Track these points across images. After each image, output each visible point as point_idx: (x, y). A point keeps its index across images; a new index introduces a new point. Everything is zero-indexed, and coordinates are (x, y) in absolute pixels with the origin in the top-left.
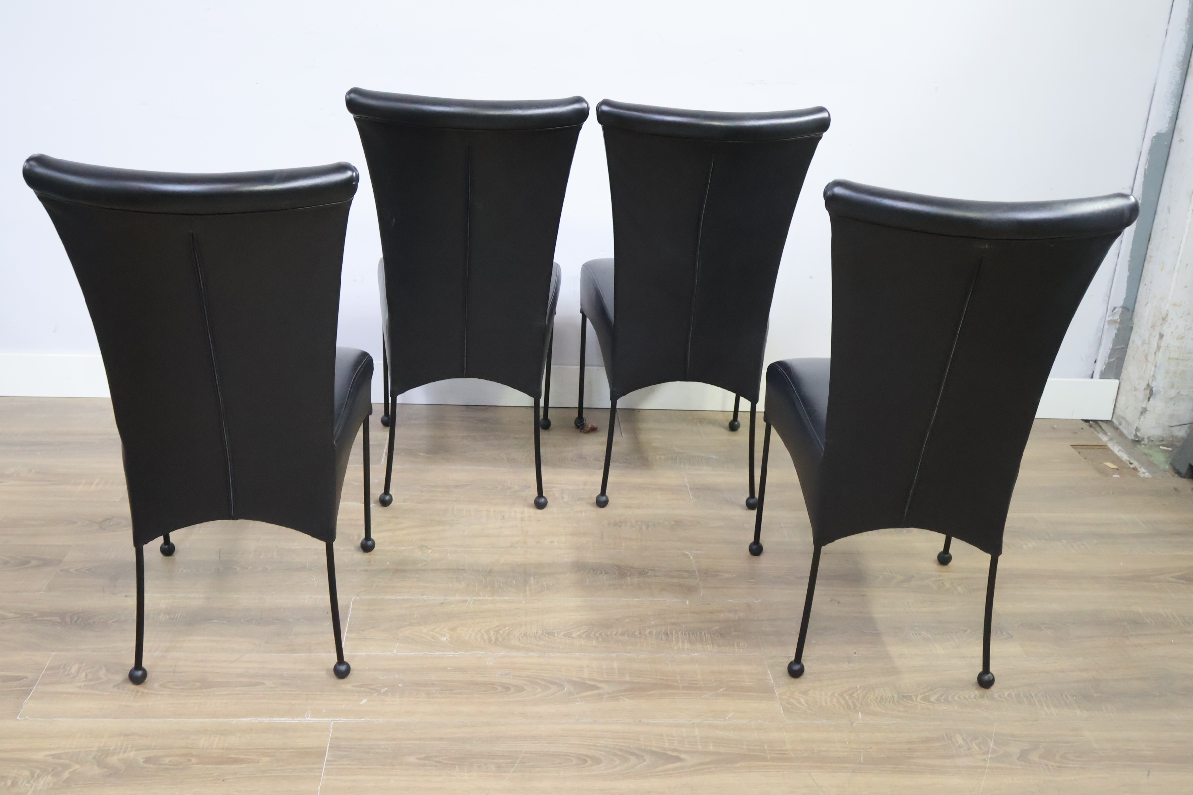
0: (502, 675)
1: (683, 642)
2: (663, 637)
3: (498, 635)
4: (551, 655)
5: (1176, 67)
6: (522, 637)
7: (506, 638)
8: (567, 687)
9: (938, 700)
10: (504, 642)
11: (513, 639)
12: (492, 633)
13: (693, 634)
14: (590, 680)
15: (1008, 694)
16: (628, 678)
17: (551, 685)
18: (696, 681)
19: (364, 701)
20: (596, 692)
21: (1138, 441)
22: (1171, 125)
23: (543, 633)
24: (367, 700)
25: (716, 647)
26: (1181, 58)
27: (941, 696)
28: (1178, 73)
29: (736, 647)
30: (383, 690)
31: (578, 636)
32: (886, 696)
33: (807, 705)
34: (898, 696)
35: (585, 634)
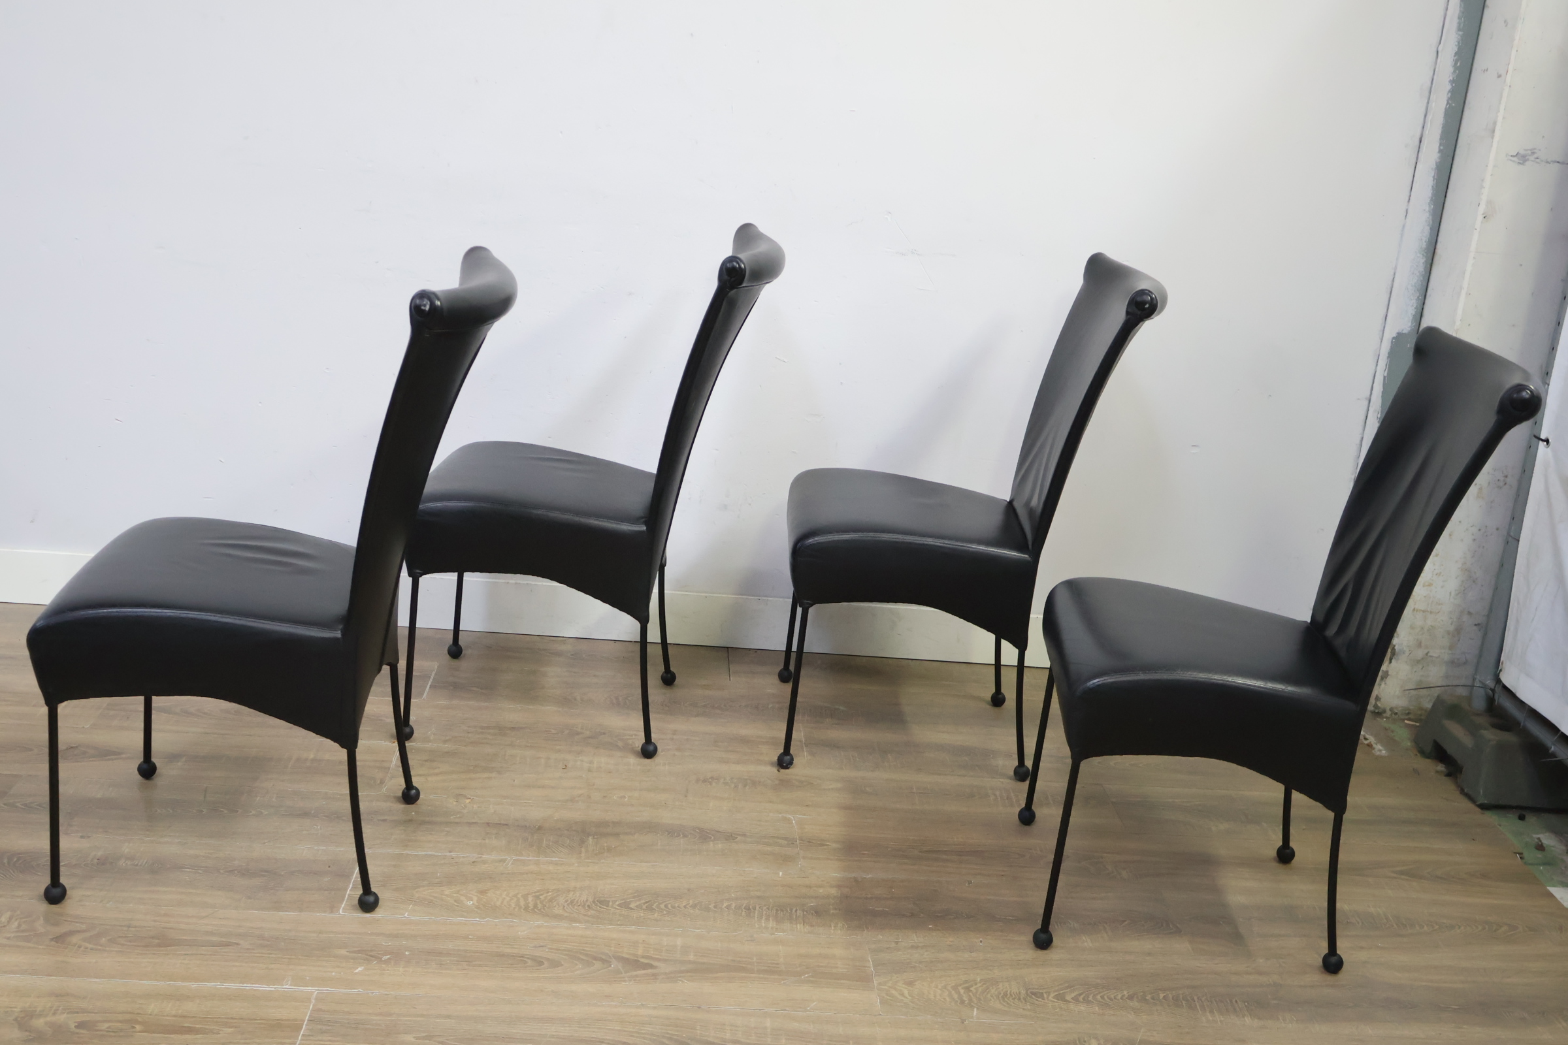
0: (535, 947)
1: (767, 919)
2: (743, 913)
3: (538, 902)
4: (601, 926)
5: (1419, 255)
6: (568, 905)
7: (547, 906)
8: (615, 964)
9: (1076, 999)
10: (544, 909)
11: (555, 907)
12: (530, 899)
13: (782, 910)
14: (643, 957)
15: (1164, 997)
16: (691, 957)
17: (594, 962)
18: (777, 964)
19: (360, 969)
20: (650, 971)
21: (1378, 713)
22: (1414, 324)
23: (594, 902)
24: (363, 967)
25: (807, 927)
26: (1424, 245)
27: (1080, 995)
28: (1421, 261)
29: (833, 928)
30: (385, 958)
31: (637, 906)
32: (1011, 991)
33: (910, 998)
34: (1027, 993)
35: (646, 905)
